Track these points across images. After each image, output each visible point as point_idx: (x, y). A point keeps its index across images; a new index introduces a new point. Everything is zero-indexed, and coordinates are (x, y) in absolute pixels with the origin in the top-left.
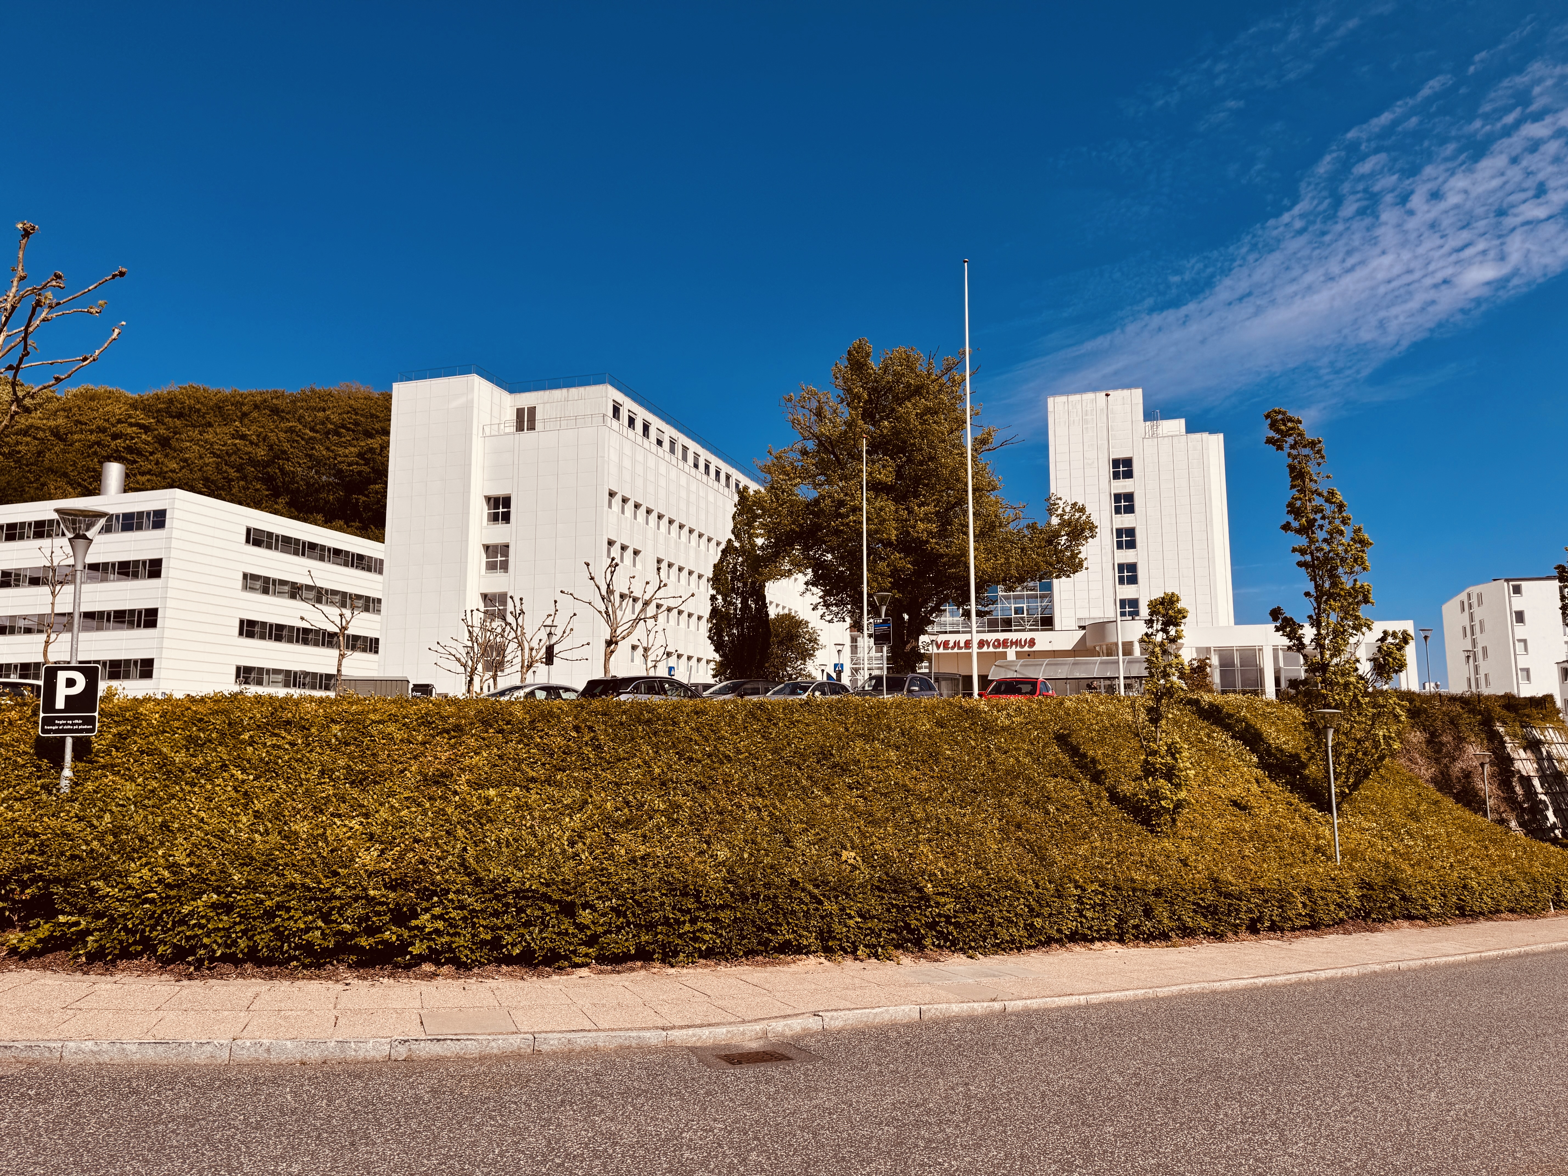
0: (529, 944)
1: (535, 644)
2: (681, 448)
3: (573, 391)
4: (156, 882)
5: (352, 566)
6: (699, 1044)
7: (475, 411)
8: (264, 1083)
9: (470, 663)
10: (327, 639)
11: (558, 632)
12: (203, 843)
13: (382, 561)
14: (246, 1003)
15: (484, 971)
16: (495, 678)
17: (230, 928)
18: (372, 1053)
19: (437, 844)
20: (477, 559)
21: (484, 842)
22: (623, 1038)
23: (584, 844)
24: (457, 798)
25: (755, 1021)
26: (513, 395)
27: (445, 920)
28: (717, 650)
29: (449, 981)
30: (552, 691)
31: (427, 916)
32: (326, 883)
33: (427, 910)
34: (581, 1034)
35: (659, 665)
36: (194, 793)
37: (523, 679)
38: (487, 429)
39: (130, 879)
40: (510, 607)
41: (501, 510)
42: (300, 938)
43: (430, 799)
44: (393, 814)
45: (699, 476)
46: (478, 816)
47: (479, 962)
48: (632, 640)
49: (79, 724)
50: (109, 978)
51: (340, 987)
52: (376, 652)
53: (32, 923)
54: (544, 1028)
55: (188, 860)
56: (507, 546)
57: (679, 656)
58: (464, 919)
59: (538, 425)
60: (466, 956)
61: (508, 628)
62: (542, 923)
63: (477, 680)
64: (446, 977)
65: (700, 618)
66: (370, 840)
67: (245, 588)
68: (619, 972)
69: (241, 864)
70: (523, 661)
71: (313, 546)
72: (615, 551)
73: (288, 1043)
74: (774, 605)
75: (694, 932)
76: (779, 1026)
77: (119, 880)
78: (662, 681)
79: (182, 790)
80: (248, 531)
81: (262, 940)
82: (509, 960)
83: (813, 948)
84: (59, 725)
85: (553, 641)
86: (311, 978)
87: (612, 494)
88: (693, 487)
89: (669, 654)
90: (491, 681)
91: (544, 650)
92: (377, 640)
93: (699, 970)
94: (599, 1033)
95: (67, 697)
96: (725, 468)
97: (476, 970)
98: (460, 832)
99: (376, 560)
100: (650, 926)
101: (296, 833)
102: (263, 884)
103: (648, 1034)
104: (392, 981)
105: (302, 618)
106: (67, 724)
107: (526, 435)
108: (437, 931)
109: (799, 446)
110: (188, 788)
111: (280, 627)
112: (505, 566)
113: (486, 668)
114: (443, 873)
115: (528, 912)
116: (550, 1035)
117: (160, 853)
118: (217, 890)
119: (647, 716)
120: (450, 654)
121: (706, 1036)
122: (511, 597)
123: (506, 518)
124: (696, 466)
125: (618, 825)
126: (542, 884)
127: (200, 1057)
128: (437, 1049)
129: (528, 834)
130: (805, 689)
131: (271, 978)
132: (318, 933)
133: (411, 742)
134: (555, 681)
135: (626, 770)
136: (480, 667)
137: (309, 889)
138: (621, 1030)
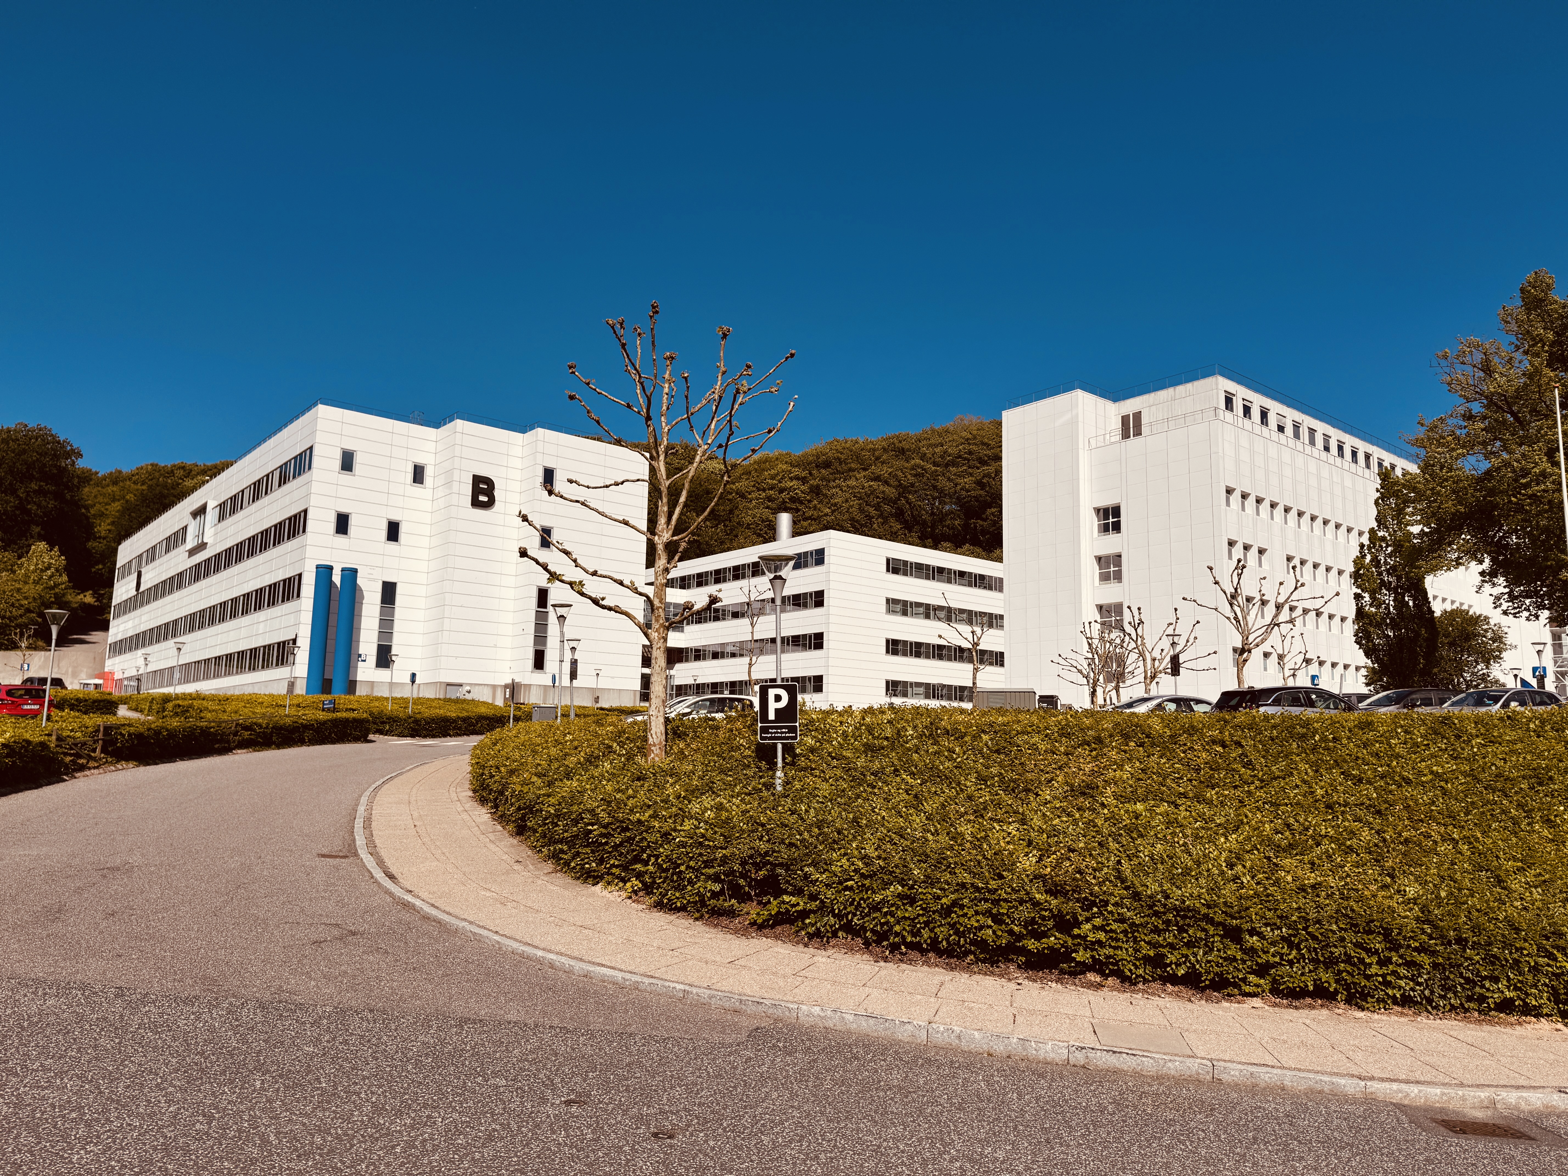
0: (1194, 966)
1: (1156, 654)
2: (1306, 431)
3: (1180, 389)
4: (853, 871)
5: (976, 586)
6: (1406, 1102)
7: (1080, 425)
8: (959, 1067)
9: (1092, 675)
10: (958, 654)
11: (1182, 642)
12: (887, 839)
13: (1001, 580)
14: (935, 990)
15: (1149, 987)
16: (1117, 689)
17: (915, 918)
18: (1052, 1055)
19: (1091, 855)
20: (1091, 570)
21: (1137, 857)
22: (1311, 1081)
23: (1244, 867)
24: (1106, 811)
25: (1478, 1086)
26: (1117, 404)
27: (1106, 932)
28: (1367, 655)
29: (1115, 993)
30: (1183, 703)
31: (1088, 926)
32: (993, 885)
33: (1088, 920)
34: (1265, 1069)
35: (1299, 673)
36: (875, 794)
37: (1147, 691)
38: (1093, 441)
39: (833, 868)
40: (1127, 616)
41: (1111, 520)
42: (975, 934)
43: (1079, 809)
44: (1046, 823)
45: (1331, 460)
46: (1129, 830)
47: (1144, 978)
48: (1266, 647)
49: (786, 733)
50: (824, 953)
51: (1012, 986)
52: (1002, 665)
53: (765, 900)
54: (1221, 1056)
55: (876, 853)
56: (1120, 556)
57: (1321, 663)
58: (1125, 932)
59: (1145, 429)
60: (1130, 970)
61: (1127, 638)
62: (1206, 945)
63: (1099, 691)
64: (1112, 989)
65: (1343, 619)
66: (1029, 846)
67: (889, 611)
68: (1296, 1008)
69: (918, 861)
70: (1145, 672)
71: (941, 570)
72: (1238, 552)
73: (976, 1033)
74: (1439, 600)
75: (1384, 976)
76: (1512, 1097)
77: (825, 867)
78: (1307, 691)
79: (865, 791)
80: (888, 560)
81: (942, 932)
82: (1174, 980)
83: (1545, 1011)
84: (772, 733)
85: (1177, 650)
86: (986, 974)
87: (1229, 491)
88: (1325, 473)
89: (1308, 661)
90: (1114, 693)
91: (1168, 659)
92: (1002, 654)
93: (1394, 1018)
94: (1285, 1072)
95: (776, 710)
96: (1363, 447)
97: (1140, 986)
98: (1113, 845)
99: (996, 578)
100: (1330, 963)
101: (961, 834)
102: (938, 881)
103: (1343, 1081)
104: (1059, 986)
105: (940, 636)
106: (777, 733)
107: (1133, 441)
108: (1099, 942)
109: (1461, 410)
110: (870, 790)
111: (919, 645)
112: (1118, 576)
113: (1108, 680)
114: (1100, 884)
115: (1190, 932)
116: (1229, 1065)
117: (854, 845)
118: (902, 883)
119: (1299, 729)
120: (1072, 666)
121: (1415, 1094)
122: (1129, 607)
123: (1117, 527)
124: (1327, 449)
125: (1278, 849)
126: (1203, 905)
127: (903, 1034)
128: (1112, 1061)
129: (1183, 851)
130: (1496, 699)
131: (952, 969)
132: (990, 932)
133: (1054, 753)
134: (1183, 693)
135: (1283, 789)
136: (1101, 678)
137: (978, 889)
138: (1309, 1071)
